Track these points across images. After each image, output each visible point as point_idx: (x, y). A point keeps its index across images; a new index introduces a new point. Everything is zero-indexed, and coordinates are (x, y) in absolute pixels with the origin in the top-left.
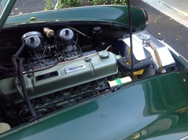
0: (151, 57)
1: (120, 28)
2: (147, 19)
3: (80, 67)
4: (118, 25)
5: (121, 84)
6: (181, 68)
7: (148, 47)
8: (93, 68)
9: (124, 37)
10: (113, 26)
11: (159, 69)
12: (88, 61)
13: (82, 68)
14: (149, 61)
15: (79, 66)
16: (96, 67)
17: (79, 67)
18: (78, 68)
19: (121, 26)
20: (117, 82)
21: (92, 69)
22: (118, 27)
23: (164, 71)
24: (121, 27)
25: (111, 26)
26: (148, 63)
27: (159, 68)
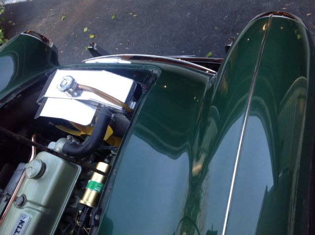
0: (100, 105)
1: (20, 95)
2: (46, 40)
3: (20, 226)
4: (14, 96)
5: (99, 187)
6: (148, 75)
7: (82, 93)
8: (40, 205)
9: (39, 104)
10: (7, 104)
11: (125, 110)
12: (23, 202)
13: (24, 224)
14: (102, 114)
15: (18, 227)
16: (43, 200)
17: (19, 230)
18: (19, 232)
19: (20, 91)
20: (92, 188)
21: (40, 208)
22: (15, 98)
23: (133, 105)
24: (21, 93)
25: (5, 107)
26: (103, 117)
27: (123, 108)
